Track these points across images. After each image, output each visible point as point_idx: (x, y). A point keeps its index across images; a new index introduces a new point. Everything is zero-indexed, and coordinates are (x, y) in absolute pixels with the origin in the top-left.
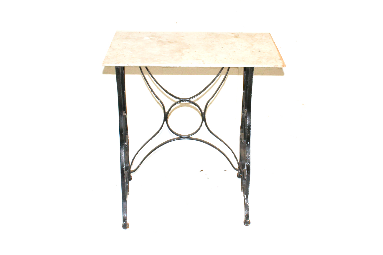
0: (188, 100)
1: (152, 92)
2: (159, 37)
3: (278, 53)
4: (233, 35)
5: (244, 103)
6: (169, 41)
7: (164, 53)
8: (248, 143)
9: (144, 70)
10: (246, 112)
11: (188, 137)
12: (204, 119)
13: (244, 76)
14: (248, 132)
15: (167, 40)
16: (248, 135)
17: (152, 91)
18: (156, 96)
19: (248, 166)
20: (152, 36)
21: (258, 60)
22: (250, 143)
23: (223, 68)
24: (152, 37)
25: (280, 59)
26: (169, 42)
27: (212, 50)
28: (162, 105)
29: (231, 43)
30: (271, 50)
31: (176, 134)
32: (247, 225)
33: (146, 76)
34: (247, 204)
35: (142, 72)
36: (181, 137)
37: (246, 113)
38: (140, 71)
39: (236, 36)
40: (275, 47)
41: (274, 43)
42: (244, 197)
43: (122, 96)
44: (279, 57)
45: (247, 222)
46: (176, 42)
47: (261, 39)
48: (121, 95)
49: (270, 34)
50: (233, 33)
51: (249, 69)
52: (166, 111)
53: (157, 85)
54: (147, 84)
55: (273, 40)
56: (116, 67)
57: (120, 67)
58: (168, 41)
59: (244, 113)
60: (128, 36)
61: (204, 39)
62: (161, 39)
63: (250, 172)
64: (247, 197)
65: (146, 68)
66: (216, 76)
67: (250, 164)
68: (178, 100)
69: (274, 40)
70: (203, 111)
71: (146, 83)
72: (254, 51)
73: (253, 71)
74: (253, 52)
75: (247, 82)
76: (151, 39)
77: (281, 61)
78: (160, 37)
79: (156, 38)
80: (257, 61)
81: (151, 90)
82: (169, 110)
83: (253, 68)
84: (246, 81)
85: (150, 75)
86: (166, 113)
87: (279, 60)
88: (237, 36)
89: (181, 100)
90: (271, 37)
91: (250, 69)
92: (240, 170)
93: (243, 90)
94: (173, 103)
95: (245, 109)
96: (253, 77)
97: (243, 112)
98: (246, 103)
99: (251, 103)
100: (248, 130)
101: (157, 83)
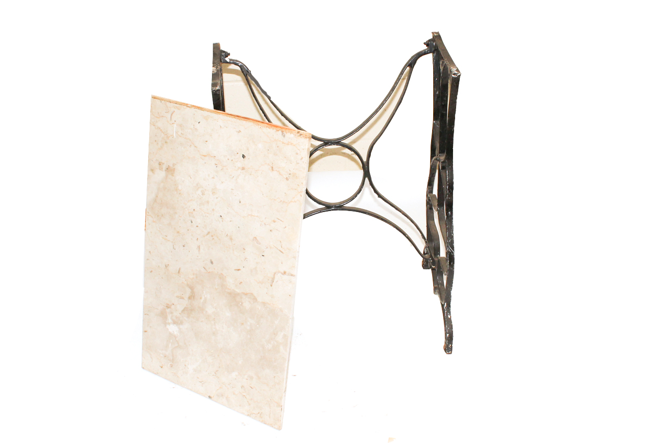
0: (337, 142)
8: (450, 213)
11: (340, 207)
12: (367, 174)
14: (448, 194)
19: (450, 253)
22: (452, 213)
31: (319, 202)
32: (449, 354)
34: (449, 317)
36: (329, 207)
37: (443, 161)
42: (443, 306)
45: (448, 349)
59: (439, 161)
63: (454, 264)
64: (449, 306)
67: (454, 250)
68: (319, 143)
70: (365, 159)
89: (327, 142)
92: (433, 259)
93: (434, 120)
100: (449, 192)
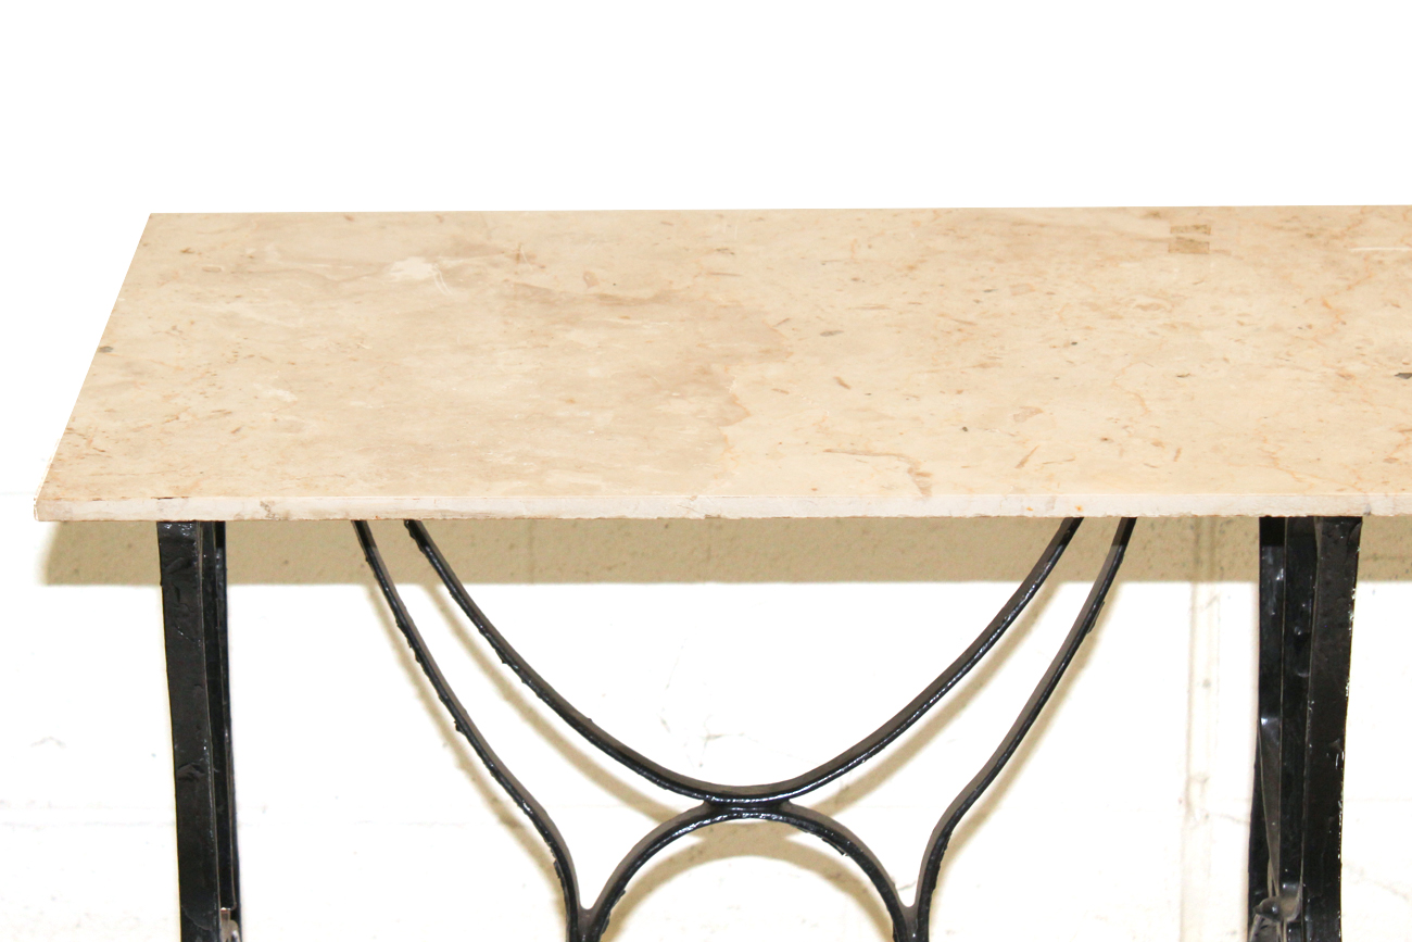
0: (773, 803)
1: (462, 738)
2: (518, 257)
4: (1160, 230)
5: (1273, 826)
6: (609, 292)
7: (572, 401)
9: (397, 550)
10: (1292, 907)
13: (1262, 591)
15: (590, 280)
17: (464, 724)
18: (499, 772)
20: (464, 249)
21: (1399, 447)
23: (1071, 526)
24: (461, 261)
26: (604, 298)
27: (983, 366)
28: (547, 849)
29: (1144, 300)
33: (414, 597)
35: (373, 560)
37: (1291, 919)
38: (361, 554)
39: (1186, 236)
43: (210, 780)
46: (662, 298)
48: (202, 769)
50: (1156, 214)
51: (1318, 528)
52: (588, 898)
53: (507, 671)
54: (419, 666)
56: (161, 524)
57: (200, 531)
58: (594, 290)
59: (1277, 917)
60: (250, 251)
61: (911, 268)
62: (538, 280)
65: (415, 529)
66: (1009, 589)
68: (685, 804)
70: (908, 898)
71: (411, 653)
72: (1354, 367)
73: (1353, 544)
74: (1348, 377)
75: (1302, 643)
76: (449, 275)
78: (531, 258)
79: (496, 265)
80: (1390, 460)
81: (451, 720)
82: (615, 890)
83: (1358, 520)
84: (1289, 631)
85: (444, 590)
86: (584, 921)
88: (1198, 236)
89: (719, 804)
91: (1327, 533)
93: (1261, 714)
94: (646, 827)
95: (1283, 878)
96: (1352, 602)
97: (1267, 912)
98: (1287, 826)
101: (507, 654)
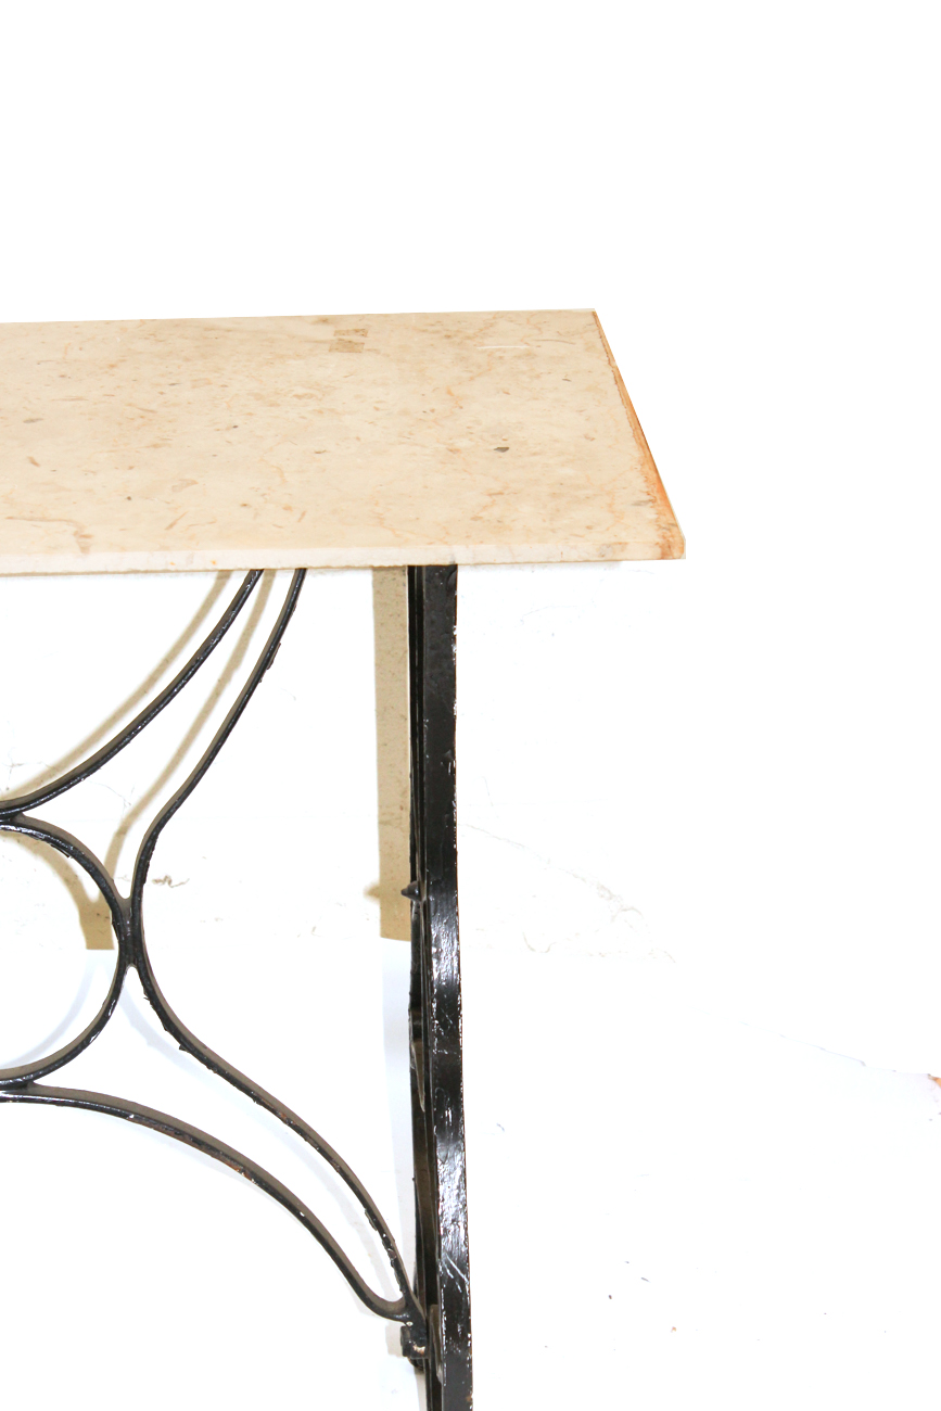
0: (7, 814)
3: (637, 454)
4: (326, 333)
8: (449, 1113)
16: (441, 1056)
19: (451, 1282)
21: (485, 508)
25: (646, 498)
27: (155, 446)
29: (300, 391)
30: (587, 437)
39: (346, 338)
40: (622, 410)
41: (618, 380)
44: (639, 483)
47: (529, 355)
49: (594, 315)
50: (324, 320)
55: (611, 360)
61: (112, 366)
63: (467, 1328)
69: (619, 362)
72: (462, 443)
74: (454, 451)
77: (649, 513)
80: (475, 519)
83: (453, 568)
87: (638, 504)
88: (355, 338)
90: (602, 337)
91: (431, 579)
92: (415, 1316)
99: (452, 824)
100: (443, 1024)
